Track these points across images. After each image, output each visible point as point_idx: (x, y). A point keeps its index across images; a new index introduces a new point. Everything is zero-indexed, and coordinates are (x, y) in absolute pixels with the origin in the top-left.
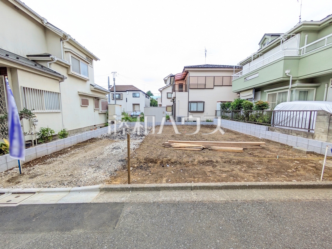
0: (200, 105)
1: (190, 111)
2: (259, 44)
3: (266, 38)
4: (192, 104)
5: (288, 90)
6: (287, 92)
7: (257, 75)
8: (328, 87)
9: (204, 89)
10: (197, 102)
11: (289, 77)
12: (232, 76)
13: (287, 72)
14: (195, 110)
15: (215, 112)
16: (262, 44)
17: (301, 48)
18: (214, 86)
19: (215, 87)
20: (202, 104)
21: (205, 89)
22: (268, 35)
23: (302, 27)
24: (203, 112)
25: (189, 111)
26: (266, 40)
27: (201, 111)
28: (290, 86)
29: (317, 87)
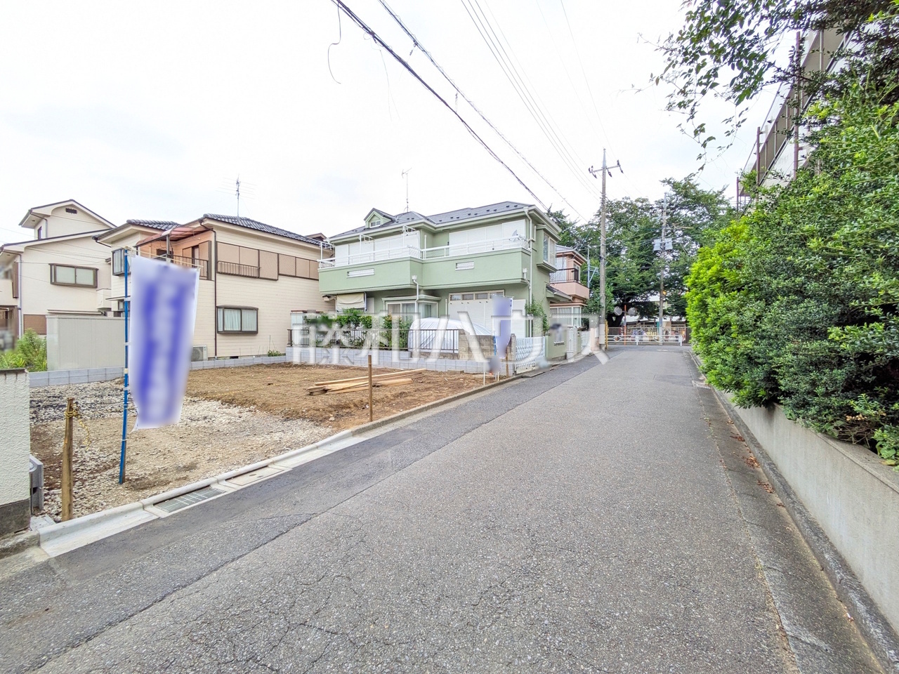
0: (249, 317)
1: (220, 329)
2: (365, 220)
3: (374, 215)
4: (227, 312)
5: (415, 302)
6: (414, 304)
7: (371, 272)
8: (448, 303)
9: (255, 278)
10: (240, 309)
11: (416, 285)
12: (318, 260)
13: (414, 277)
14: (237, 328)
15: (287, 333)
16: (369, 221)
17: (422, 250)
18: (279, 274)
19: (280, 277)
20: (253, 314)
21: (259, 278)
22: (378, 212)
23: (423, 225)
24: (254, 333)
25: (217, 331)
26: (375, 218)
27: (252, 330)
28: (417, 297)
29: (438, 301)
